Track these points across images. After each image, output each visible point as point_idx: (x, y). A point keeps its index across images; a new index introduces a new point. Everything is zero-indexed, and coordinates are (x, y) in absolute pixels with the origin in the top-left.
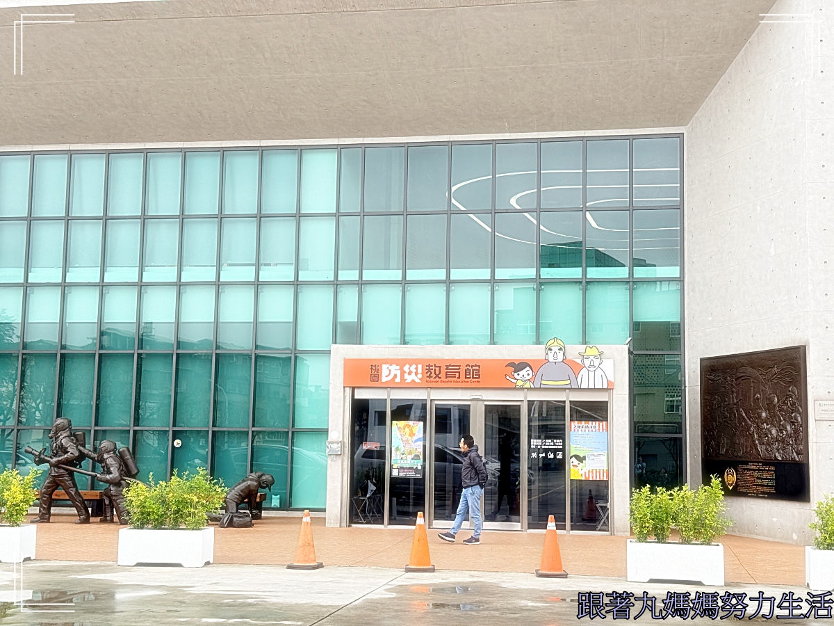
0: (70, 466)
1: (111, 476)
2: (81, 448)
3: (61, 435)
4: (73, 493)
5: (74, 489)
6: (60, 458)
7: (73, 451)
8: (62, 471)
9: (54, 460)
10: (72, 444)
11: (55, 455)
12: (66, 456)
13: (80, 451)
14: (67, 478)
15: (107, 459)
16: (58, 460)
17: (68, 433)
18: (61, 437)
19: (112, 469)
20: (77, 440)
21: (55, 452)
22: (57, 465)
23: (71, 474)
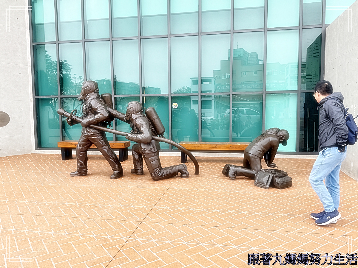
0: (101, 126)
1: (143, 136)
2: (110, 109)
3: (89, 97)
4: (106, 151)
5: (106, 147)
6: (91, 119)
7: (102, 113)
8: (94, 131)
9: (86, 121)
10: (101, 105)
11: (86, 115)
12: (96, 117)
13: (109, 112)
14: (99, 137)
15: (136, 119)
16: (90, 121)
17: (96, 95)
18: (90, 99)
19: (142, 129)
20: (105, 101)
21: (85, 113)
22: (88, 126)
23: (102, 133)
